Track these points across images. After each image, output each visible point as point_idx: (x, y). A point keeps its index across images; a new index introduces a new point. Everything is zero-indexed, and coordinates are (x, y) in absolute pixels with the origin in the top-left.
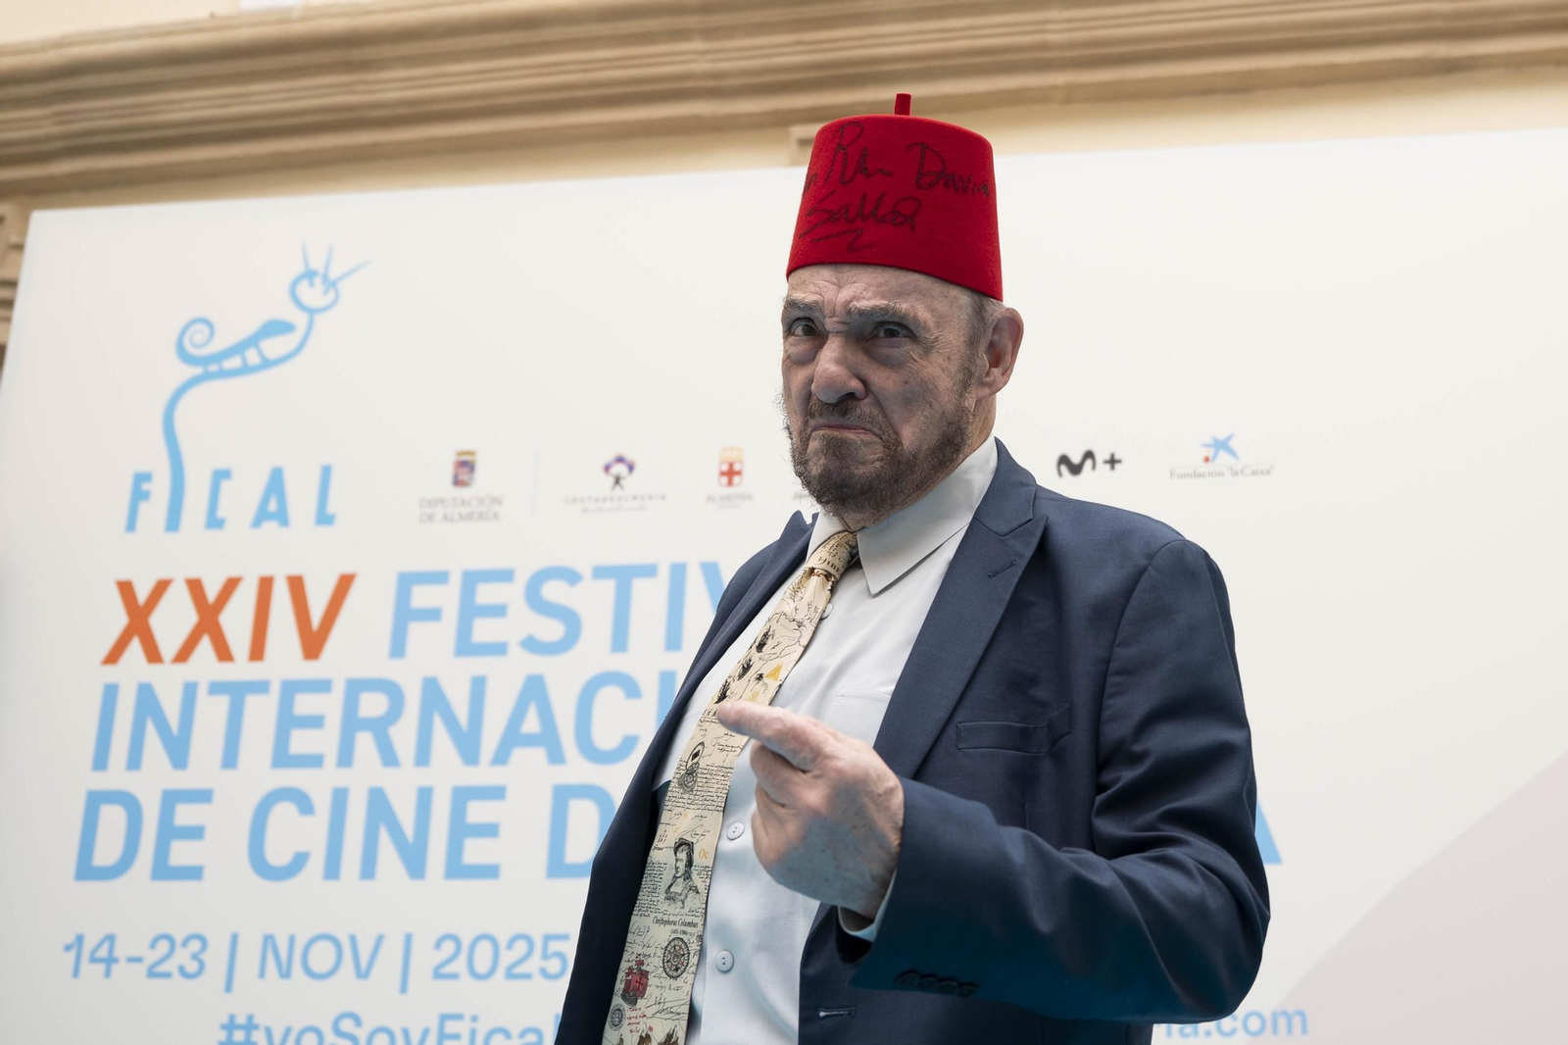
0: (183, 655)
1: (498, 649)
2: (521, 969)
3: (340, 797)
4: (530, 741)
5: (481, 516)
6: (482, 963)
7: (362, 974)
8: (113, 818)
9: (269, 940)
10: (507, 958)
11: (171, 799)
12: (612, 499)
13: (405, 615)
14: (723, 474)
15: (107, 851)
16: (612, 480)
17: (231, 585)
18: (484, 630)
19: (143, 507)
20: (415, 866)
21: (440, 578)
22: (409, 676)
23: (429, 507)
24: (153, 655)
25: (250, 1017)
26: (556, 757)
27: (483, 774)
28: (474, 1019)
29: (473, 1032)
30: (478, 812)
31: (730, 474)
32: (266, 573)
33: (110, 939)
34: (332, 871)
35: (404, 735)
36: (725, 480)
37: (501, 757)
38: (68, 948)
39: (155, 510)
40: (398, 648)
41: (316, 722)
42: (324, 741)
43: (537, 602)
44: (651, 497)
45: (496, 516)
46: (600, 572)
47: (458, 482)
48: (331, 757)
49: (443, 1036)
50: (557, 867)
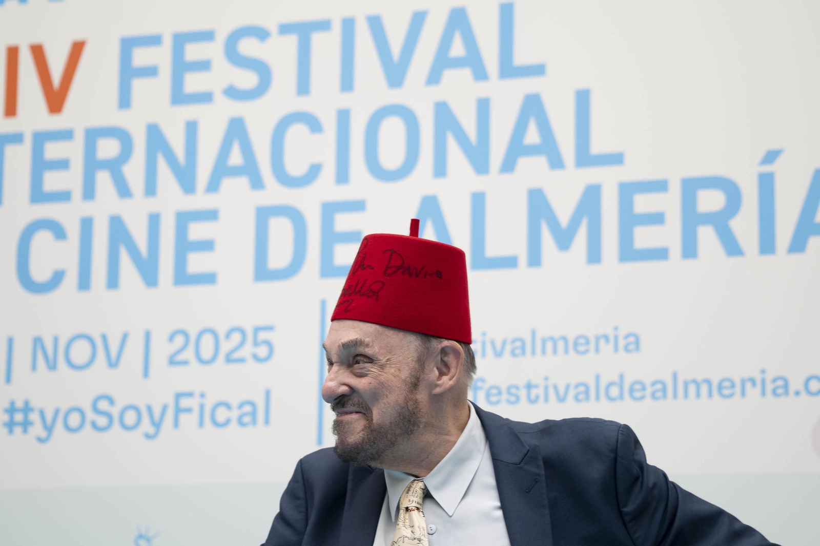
1: (205, 98)
2: (237, 355)
3: (87, 225)
4: (235, 172)
6: (207, 352)
7: (113, 364)
9: (38, 342)
10: (225, 347)
13: (128, 73)
18: (193, 83)
20: (150, 276)
21: (154, 40)
25: (27, 403)
26: (257, 183)
27: (200, 201)
28: (202, 395)
29: (202, 407)
30: (197, 231)
32: (12, 42)
34: (84, 283)
35: (134, 171)
37: (213, 186)
40: (125, 101)
41: (63, 164)
42: (70, 180)
43: (234, 57)
46: (285, 29)
48: (77, 193)
49: (178, 410)
50: (263, 273)
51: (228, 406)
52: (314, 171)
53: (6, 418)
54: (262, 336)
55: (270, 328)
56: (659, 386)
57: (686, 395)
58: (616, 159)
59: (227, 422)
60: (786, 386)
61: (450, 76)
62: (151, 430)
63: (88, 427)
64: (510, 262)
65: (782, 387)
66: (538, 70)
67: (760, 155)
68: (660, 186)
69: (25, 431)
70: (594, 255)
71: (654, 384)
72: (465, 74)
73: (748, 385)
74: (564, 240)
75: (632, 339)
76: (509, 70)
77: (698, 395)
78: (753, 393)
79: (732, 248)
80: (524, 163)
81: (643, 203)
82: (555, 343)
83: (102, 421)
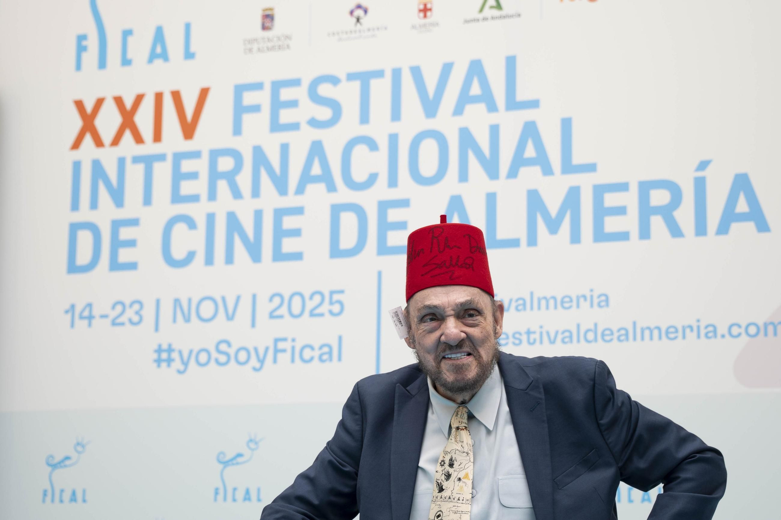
0: (116, 142)
1: (295, 127)
2: (317, 311)
3: (211, 219)
4: (316, 179)
5: (280, 47)
6: (296, 309)
7: (230, 318)
8: (85, 239)
9: (177, 302)
10: (310, 305)
11: (116, 225)
12: (355, 32)
13: (240, 110)
14: (420, 11)
15: (84, 256)
16: (354, 20)
17: (139, 99)
18: (286, 116)
19: (85, 56)
20: (255, 255)
21: (259, 86)
22: (244, 145)
23: (249, 46)
24: (99, 143)
25: (170, 345)
26: (332, 188)
27: (290, 200)
28: (293, 340)
29: (293, 348)
30: (289, 222)
31: (425, 10)
32: (158, 90)
33: (90, 305)
34: (209, 260)
35: (244, 180)
36: (422, 14)
37: (300, 190)
38: (67, 312)
39: (91, 57)
40: (237, 130)
41: (194, 176)
42: (199, 186)
43: (315, 97)
44: (378, 29)
45: (288, 47)
46: (351, 77)
47: (264, 28)
48: (204, 196)
49: (277, 351)
50: (336, 252)
51: (312, 348)
52: (373, 178)
53: (155, 356)
54: (336, 297)
55: (342, 292)
56: (623, 332)
57: (643, 339)
58: (591, 168)
59: (312, 359)
60: (715, 331)
61: (469, 108)
62: (258, 365)
63: (213, 363)
64: (514, 243)
65: (712, 332)
66: (534, 104)
67: (696, 164)
68: (623, 187)
69: (169, 365)
70: (575, 238)
71: (619, 330)
72: (481, 107)
73: (688, 331)
74: (553, 227)
75: (603, 298)
76: (513, 104)
77: (651, 339)
78: (691, 336)
79: (676, 231)
80: (524, 171)
81: (611, 200)
82: (548, 302)
83: (223, 359)
